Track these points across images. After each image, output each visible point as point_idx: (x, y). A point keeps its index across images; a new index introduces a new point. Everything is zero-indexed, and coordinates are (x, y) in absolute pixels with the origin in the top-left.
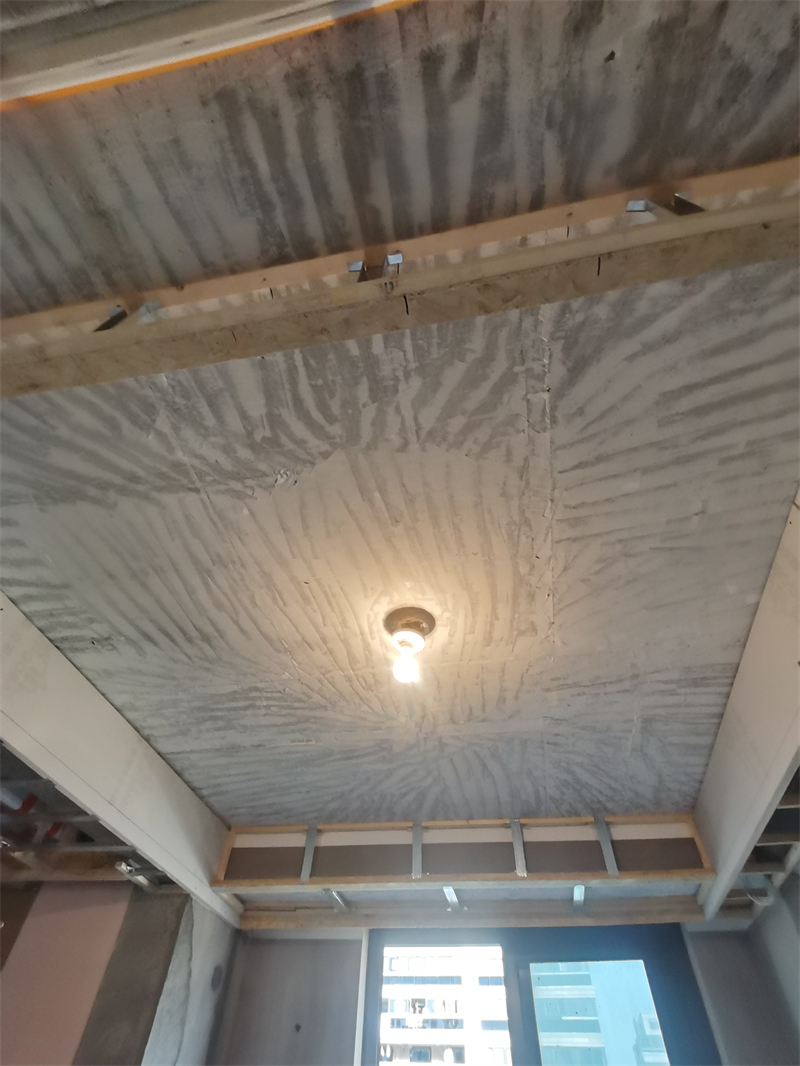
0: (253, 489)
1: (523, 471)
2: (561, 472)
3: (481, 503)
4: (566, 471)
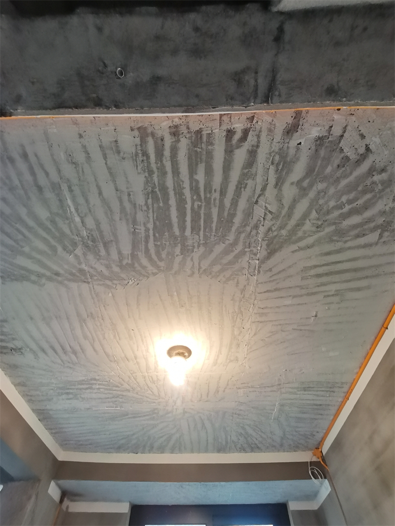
0: (116, 285)
1: (243, 291)
2: (259, 293)
3: (222, 302)
4: (261, 293)
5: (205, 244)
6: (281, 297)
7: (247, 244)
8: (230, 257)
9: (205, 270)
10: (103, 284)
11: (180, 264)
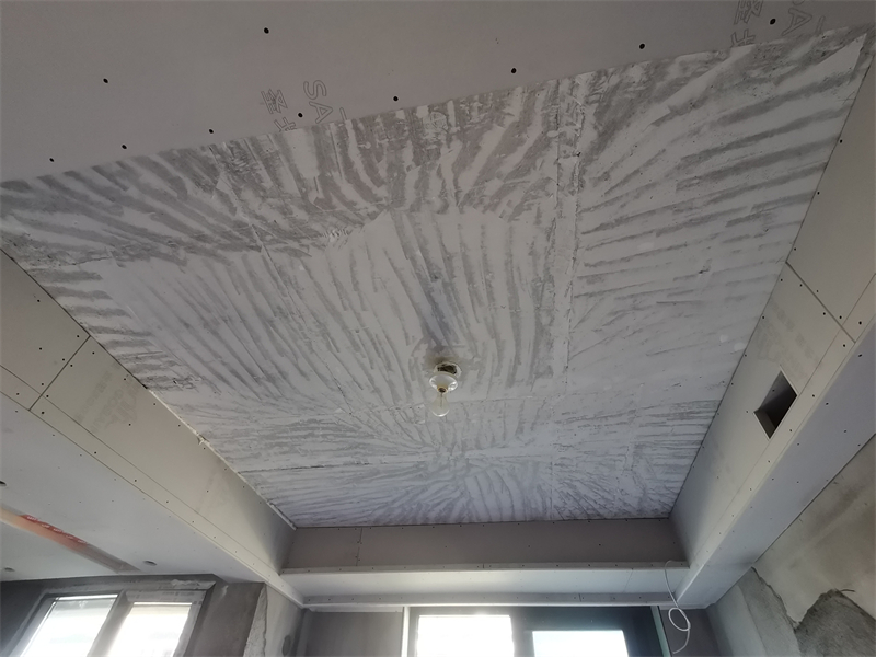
0: (308, 247)
1: (549, 233)
2: (584, 233)
3: (511, 261)
4: (589, 232)
5: (462, 135)
6: (632, 237)
7: (552, 119)
8: (517, 157)
9: (468, 195)
10: (285, 249)
11: (416, 187)
